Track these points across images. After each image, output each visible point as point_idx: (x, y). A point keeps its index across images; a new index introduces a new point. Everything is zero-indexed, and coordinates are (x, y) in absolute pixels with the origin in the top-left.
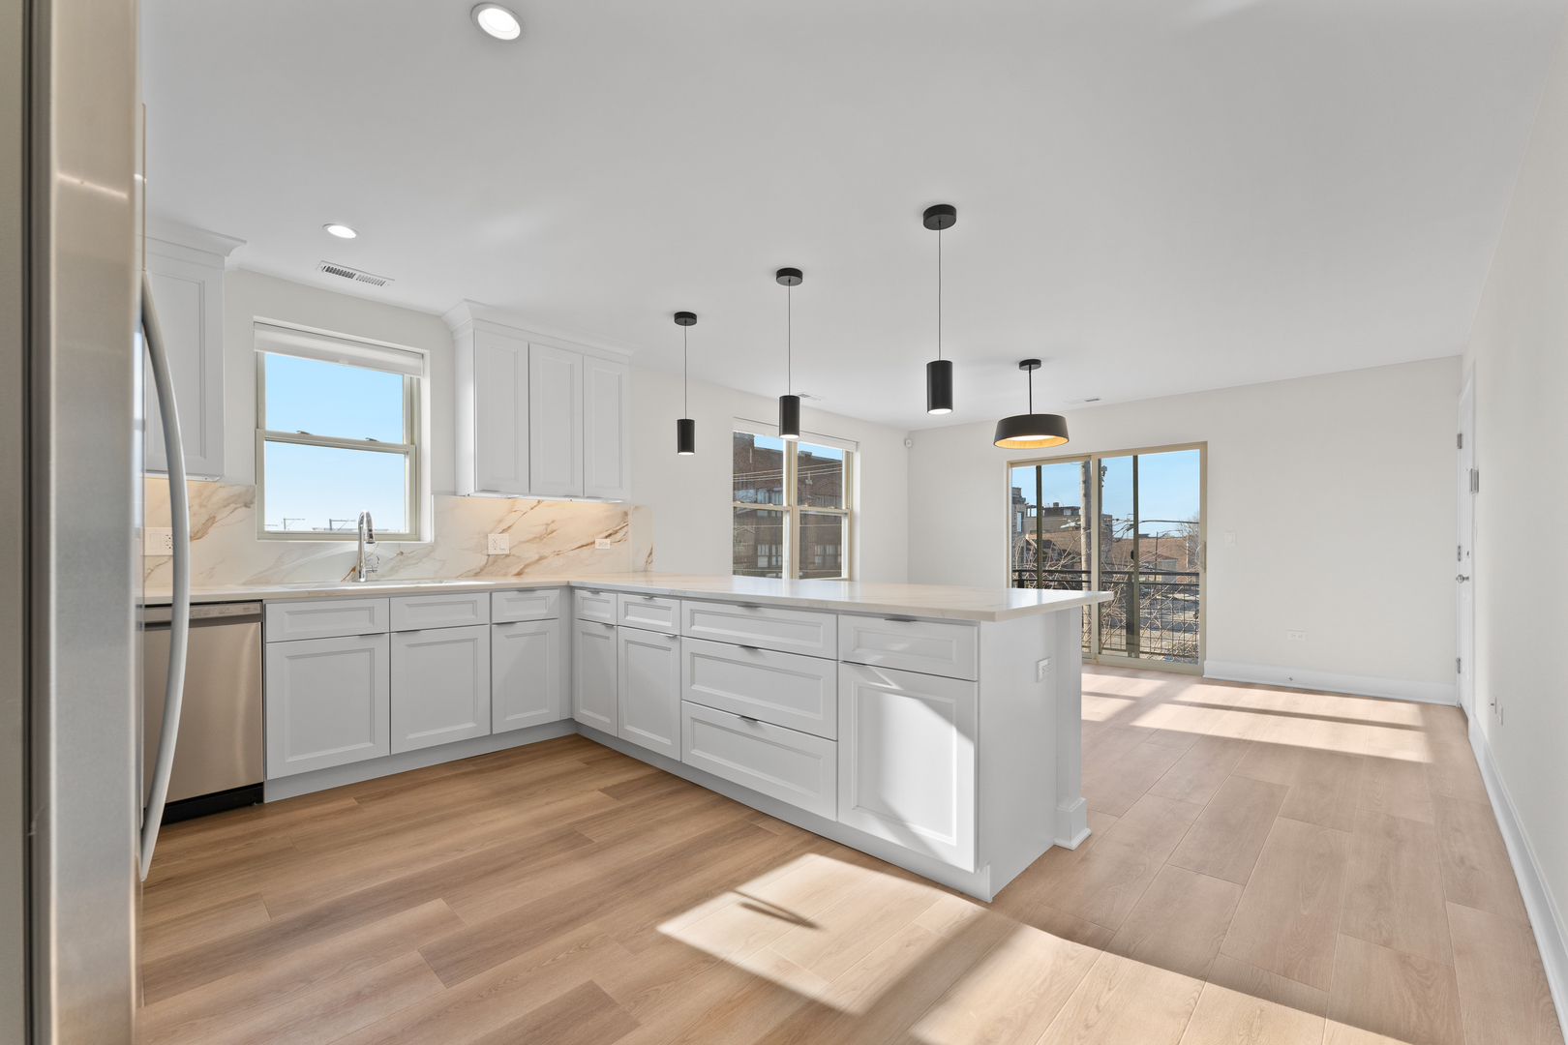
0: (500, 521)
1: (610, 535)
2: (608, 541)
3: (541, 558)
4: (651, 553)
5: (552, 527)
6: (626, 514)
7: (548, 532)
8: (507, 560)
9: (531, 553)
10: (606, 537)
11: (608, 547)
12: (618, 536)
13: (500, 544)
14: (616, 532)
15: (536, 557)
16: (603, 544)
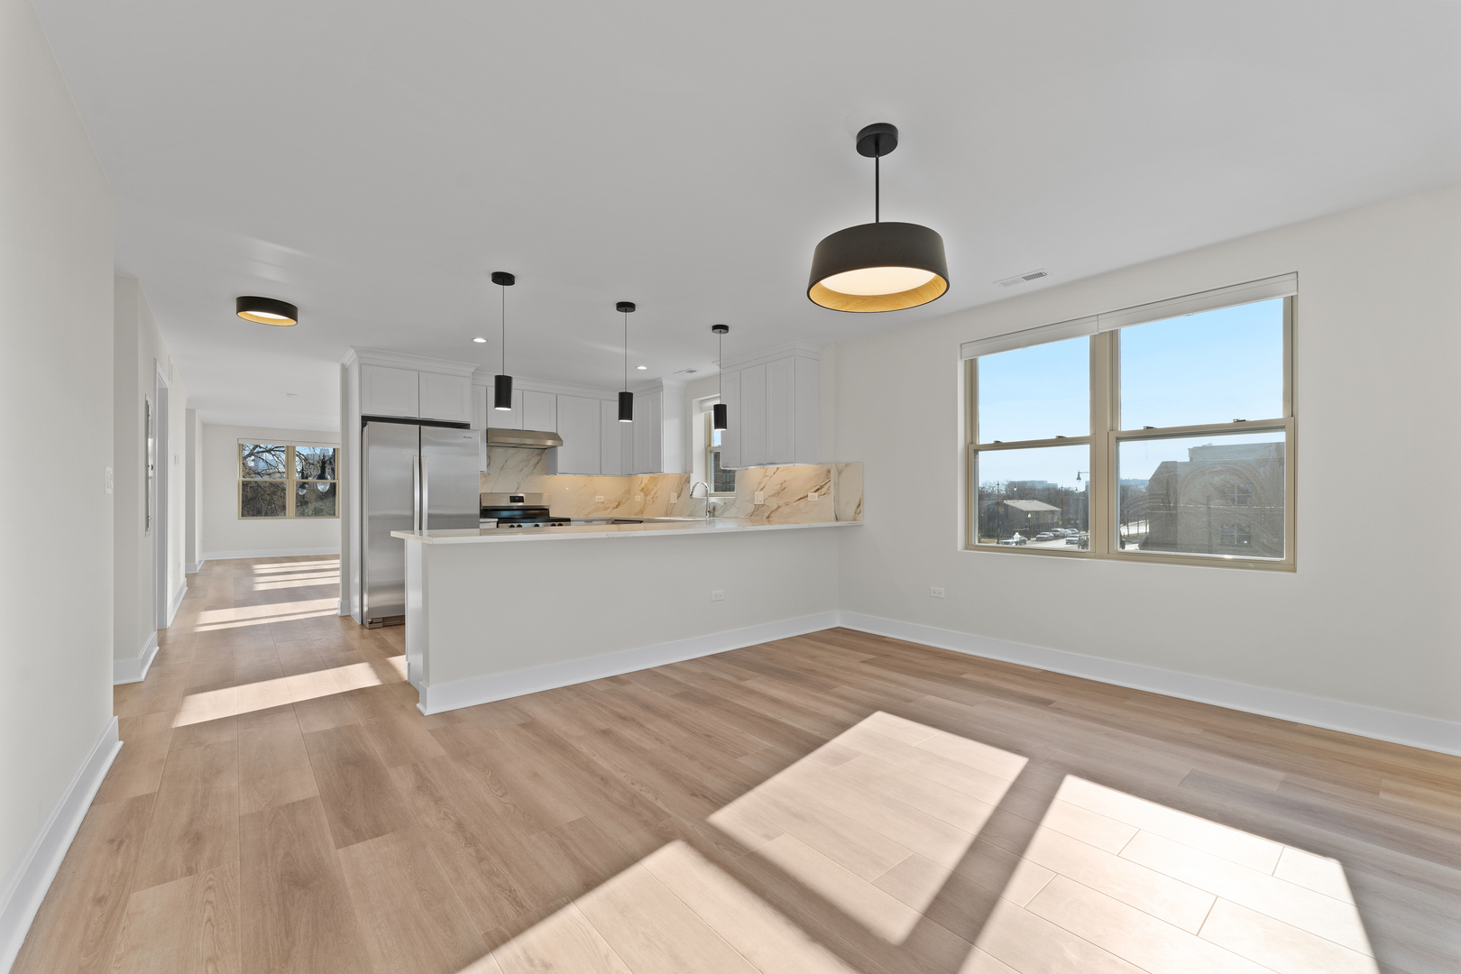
0: (760, 483)
1: (818, 490)
2: (816, 494)
3: (779, 507)
4: (859, 505)
5: (784, 485)
6: (829, 471)
7: (782, 490)
8: (763, 508)
9: (773, 504)
10: (815, 491)
11: (817, 499)
12: (824, 490)
13: (760, 498)
14: (822, 487)
15: (776, 507)
16: (813, 496)
